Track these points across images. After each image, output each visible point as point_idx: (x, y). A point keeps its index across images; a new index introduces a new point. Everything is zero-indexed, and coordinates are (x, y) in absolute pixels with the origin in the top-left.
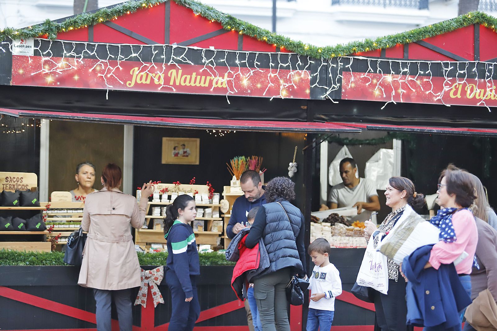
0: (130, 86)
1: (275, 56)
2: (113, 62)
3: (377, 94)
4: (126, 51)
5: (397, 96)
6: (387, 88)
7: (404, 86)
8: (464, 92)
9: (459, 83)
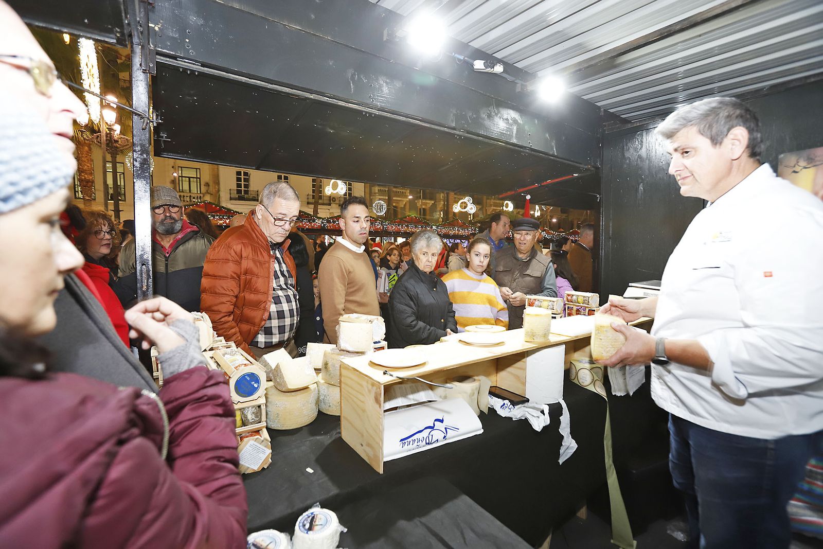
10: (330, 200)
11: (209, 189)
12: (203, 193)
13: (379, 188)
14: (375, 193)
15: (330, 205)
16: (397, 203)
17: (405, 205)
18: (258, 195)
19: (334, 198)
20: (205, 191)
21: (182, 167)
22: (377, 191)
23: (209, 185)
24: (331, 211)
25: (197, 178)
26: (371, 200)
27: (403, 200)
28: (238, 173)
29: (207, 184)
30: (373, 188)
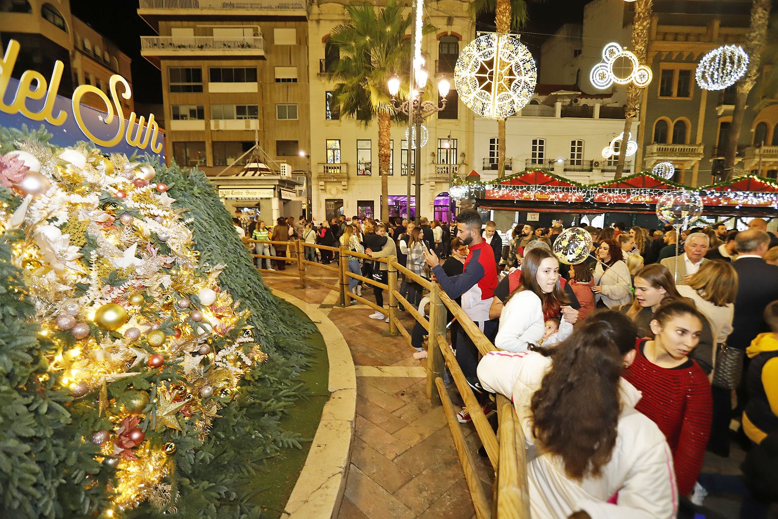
0: (523, 198)
1: (571, 188)
2: (517, 191)
3: (606, 200)
4: (522, 187)
5: (613, 201)
6: (610, 198)
7: (616, 197)
8: (638, 199)
9: (636, 196)
10: (591, 165)
13: (659, 147)
14: (652, 154)
15: (591, 170)
16: (682, 164)
17: (693, 167)
19: (597, 162)
20: (461, 162)
21: (441, 139)
22: (655, 151)
23: (465, 156)
24: (591, 178)
25: (454, 149)
26: (644, 163)
27: (692, 160)
28: (492, 141)
29: (463, 155)
30: (648, 148)
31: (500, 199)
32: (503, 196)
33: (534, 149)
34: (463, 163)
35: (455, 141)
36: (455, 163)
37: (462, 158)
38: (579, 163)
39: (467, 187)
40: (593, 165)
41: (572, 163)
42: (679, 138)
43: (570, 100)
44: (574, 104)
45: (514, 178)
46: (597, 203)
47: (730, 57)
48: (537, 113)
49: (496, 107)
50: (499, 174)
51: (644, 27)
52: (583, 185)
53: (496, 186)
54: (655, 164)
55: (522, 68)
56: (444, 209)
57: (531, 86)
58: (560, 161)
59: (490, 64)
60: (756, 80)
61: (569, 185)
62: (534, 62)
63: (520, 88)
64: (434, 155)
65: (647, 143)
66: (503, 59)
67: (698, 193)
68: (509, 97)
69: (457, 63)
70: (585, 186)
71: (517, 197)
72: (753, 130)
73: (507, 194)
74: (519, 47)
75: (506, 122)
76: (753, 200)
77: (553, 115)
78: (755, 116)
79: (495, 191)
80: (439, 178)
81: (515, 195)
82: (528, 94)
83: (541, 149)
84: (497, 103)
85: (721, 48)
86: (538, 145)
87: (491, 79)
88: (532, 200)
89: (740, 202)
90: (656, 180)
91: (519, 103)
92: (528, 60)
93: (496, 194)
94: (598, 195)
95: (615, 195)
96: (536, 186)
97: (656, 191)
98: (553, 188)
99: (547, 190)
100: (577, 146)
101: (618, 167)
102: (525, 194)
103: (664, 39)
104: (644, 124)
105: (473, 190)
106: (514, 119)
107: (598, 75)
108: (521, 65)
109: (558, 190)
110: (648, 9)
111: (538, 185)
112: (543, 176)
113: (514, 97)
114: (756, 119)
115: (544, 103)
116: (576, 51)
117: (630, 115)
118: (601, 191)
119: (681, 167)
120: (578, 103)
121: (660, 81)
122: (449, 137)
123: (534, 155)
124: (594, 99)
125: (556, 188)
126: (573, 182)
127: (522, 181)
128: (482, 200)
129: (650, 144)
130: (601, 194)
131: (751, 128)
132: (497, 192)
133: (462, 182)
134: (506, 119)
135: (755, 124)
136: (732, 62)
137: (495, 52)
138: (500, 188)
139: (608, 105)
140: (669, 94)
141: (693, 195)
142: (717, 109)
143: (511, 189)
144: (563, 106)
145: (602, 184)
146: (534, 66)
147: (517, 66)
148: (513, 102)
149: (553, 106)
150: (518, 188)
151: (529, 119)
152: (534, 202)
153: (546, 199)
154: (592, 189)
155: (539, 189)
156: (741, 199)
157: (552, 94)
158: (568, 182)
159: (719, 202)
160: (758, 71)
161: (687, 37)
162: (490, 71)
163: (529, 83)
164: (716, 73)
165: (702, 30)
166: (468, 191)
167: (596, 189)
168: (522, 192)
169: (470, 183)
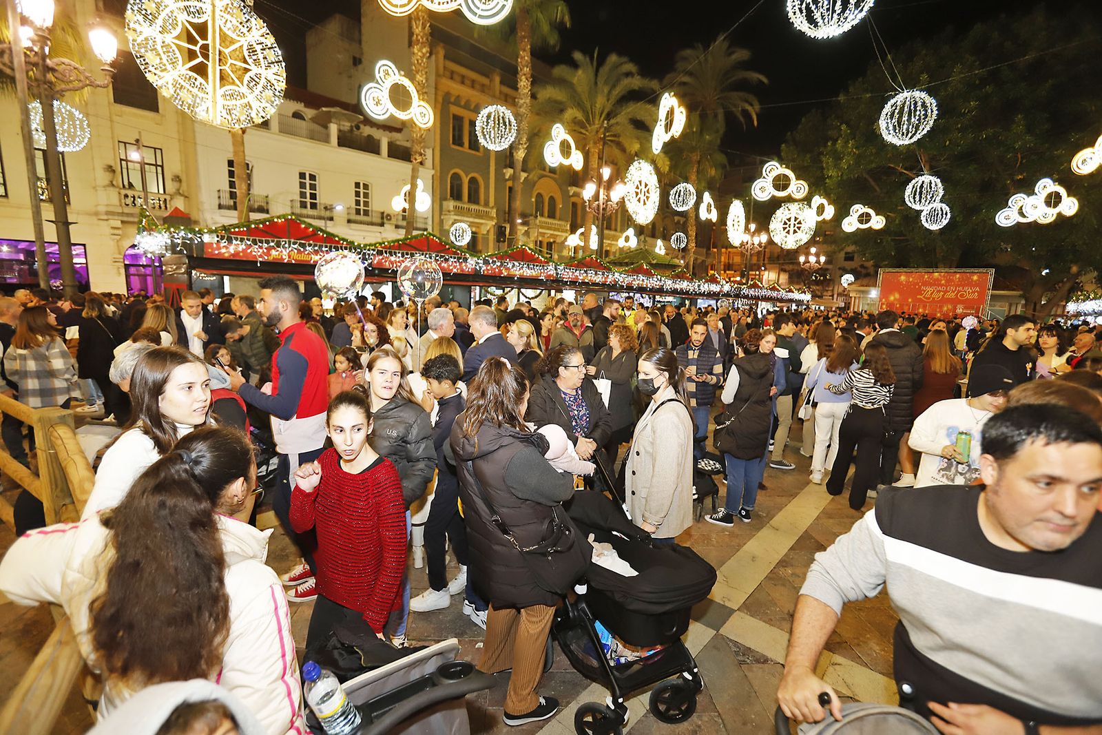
0: (271, 258)
1: (342, 247)
2: (261, 247)
3: (387, 265)
4: (267, 242)
6: (392, 263)
10: (382, 218)
11: (180, 186)
12: (171, 193)
13: (455, 204)
14: (449, 211)
15: (382, 225)
16: (478, 227)
17: (488, 231)
18: (267, 203)
19: (388, 215)
20: (174, 190)
21: (125, 143)
22: (452, 208)
23: (180, 181)
24: (384, 235)
25: (156, 165)
26: (441, 222)
27: (486, 224)
28: (231, 163)
29: (177, 179)
30: (445, 203)
31: (232, 258)
32: (237, 253)
33: (302, 185)
34: (178, 193)
35: (158, 152)
36: (161, 191)
37: (176, 185)
38: (366, 213)
39: (166, 235)
40: (384, 219)
41: (358, 212)
42: (474, 198)
43: (349, 124)
44: (356, 132)
45: (253, 226)
46: (378, 269)
47: (503, 118)
48: (304, 132)
49: (220, 107)
50: (240, 218)
51: (424, 54)
52: (356, 244)
53: (222, 238)
54: (453, 224)
55: (261, 56)
56: (149, 271)
57: (278, 89)
58: (339, 208)
59: (202, 29)
60: (526, 148)
61: (338, 242)
62: (280, 53)
63: (260, 87)
64: (114, 171)
65: (443, 199)
66: (225, 29)
67: (482, 262)
68: (243, 96)
69: (129, 7)
70: (359, 245)
71: (260, 256)
72: (533, 200)
73: (244, 251)
74: (253, 20)
75: (245, 136)
76: (528, 272)
77: (326, 140)
78: (534, 185)
79: (222, 245)
80: (128, 215)
81: (258, 252)
82: (273, 99)
83: (313, 187)
84: (221, 102)
85: (495, 106)
86: (307, 181)
87: (206, 56)
88: (286, 261)
89: (517, 273)
90: (441, 243)
91: (260, 110)
92: (270, 46)
93: (223, 251)
94: (377, 259)
95: (398, 260)
96: (290, 242)
97: (442, 257)
98: (315, 245)
99: (308, 248)
100: (362, 190)
101: (408, 223)
102: (273, 252)
103: (452, 78)
104: (439, 174)
105: (179, 241)
106: (262, 133)
107: (371, 98)
108: (259, 51)
109: (324, 249)
110: (426, 35)
111: (292, 240)
112: (300, 227)
113: (251, 98)
114: (535, 188)
115: (313, 120)
116: (354, 58)
117: (416, 159)
118: (380, 253)
119: (478, 230)
120: (361, 130)
121: (451, 125)
122: (137, 141)
123: (303, 195)
124: (381, 131)
125: (321, 247)
126: (344, 240)
127: (267, 232)
128: (199, 259)
129: (446, 199)
130: (381, 257)
131: (531, 197)
132: (227, 248)
133: (157, 226)
134: (244, 131)
135: (535, 194)
136: (505, 123)
137: (209, 12)
138: (230, 240)
139: (398, 143)
140: (461, 145)
141: (478, 263)
142: (504, 171)
143: (249, 243)
144: (340, 131)
145: (380, 244)
146: (281, 58)
147: (252, 51)
148: (249, 106)
149: (326, 127)
150: (261, 242)
151: (290, 140)
152: (289, 264)
153: (306, 261)
154: (369, 250)
155: (296, 246)
156: (519, 270)
157: (324, 109)
158: (337, 239)
159: (501, 272)
160: (528, 140)
161: (473, 84)
162: (201, 42)
163: (275, 82)
164: (493, 132)
165: (484, 80)
166: (169, 242)
167: (374, 250)
168: (269, 249)
169: (172, 230)
